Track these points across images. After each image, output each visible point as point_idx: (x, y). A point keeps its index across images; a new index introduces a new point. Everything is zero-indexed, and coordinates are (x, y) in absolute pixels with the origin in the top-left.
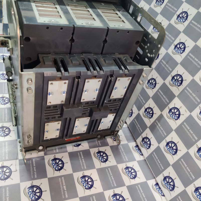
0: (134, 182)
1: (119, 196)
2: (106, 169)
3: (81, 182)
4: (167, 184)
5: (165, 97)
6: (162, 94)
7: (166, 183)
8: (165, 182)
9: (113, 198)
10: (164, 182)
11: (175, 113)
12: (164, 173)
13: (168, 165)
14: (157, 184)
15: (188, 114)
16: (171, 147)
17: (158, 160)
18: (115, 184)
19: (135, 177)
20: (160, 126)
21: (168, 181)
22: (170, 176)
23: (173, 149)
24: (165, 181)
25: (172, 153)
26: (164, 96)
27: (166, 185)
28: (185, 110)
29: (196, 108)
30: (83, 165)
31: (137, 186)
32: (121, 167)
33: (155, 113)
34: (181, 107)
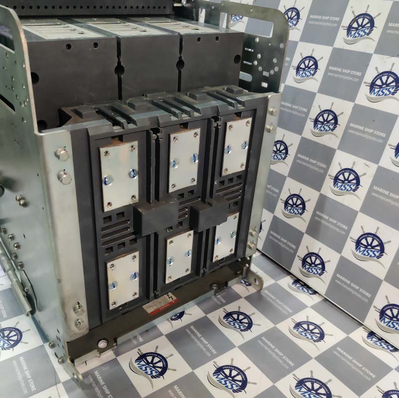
0: (324, 346)
1: (310, 381)
2: (259, 341)
3: (218, 382)
4: (392, 321)
5: (315, 162)
6: (307, 159)
7: (389, 322)
8: (387, 320)
9: (299, 390)
10: (384, 323)
11: (347, 180)
12: (375, 303)
13: (378, 282)
14: (371, 334)
15: (373, 167)
16: (368, 245)
17: (353, 285)
18: (290, 363)
19: (322, 336)
20: (327, 218)
21: (391, 316)
22: (391, 303)
23: (373, 247)
24: (384, 319)
25: (374, 257)
26: (311, 161)
27: (392, 326)
28: (365, 164)
29: (384, 149)
30: (208, 350)
31: (335, 352)
32: (286, 327)
33: (307, 199)
34: (354, 163)
